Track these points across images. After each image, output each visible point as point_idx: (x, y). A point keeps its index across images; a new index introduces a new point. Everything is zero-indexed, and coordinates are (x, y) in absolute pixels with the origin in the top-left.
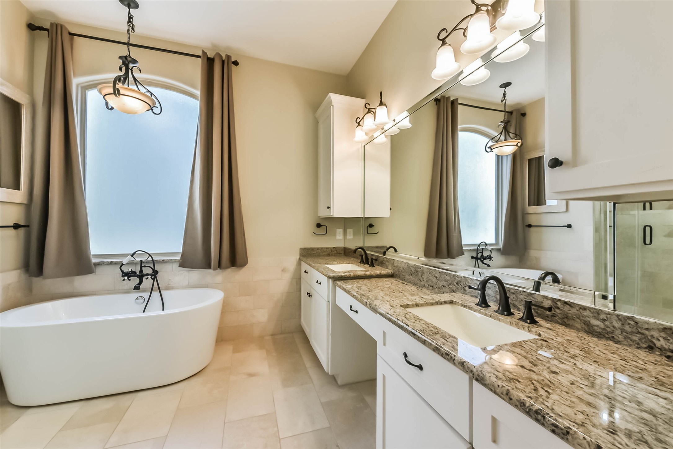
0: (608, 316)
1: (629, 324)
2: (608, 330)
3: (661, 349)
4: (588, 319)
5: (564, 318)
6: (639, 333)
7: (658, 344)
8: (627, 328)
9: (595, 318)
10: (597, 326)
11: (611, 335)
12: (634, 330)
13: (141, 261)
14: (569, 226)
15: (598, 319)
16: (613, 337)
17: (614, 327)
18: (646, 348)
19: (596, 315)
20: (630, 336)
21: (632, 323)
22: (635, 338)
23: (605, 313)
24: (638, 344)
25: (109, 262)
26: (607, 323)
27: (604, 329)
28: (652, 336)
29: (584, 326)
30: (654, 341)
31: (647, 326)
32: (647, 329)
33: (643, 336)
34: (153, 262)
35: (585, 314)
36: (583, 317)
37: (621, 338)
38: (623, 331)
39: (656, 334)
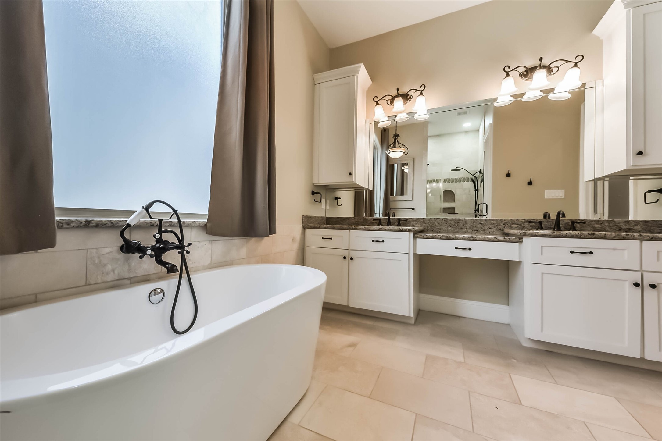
0: (603, 222)
1: (612, 223)
2: (603, 227)
3: (624, 229)
4: (594, 225)
5: (581, 228)
6: (615, 225)
7: (623, 227)
8: (611, 225)
9: (597, 224)
10: (598, 227)
11: (604, 229)
12: (614, 225)
13: (160, 220)
14: (413, 209)
15: (598, 224)
16: (605, 230)
17: (605, 225)
18: (618, 230)
19: (597, 222)
20: (612, 228)
21: (613, 222)
22: (614, 228)
23: (602, 221)
24: (615, 230)
25: (82, 223)
26: (602, 225)
27: (601, 228)
28: (621, 225)
29: (591, 228)
30: (621, 227)
31: (618, 222)
32: (619, 223)
33: (617, 226)
34: (180, 225)
35: (592, 223)
36: (591, 225)
37: (608, 229)
38: (609, 226)
39: (622, 224)
